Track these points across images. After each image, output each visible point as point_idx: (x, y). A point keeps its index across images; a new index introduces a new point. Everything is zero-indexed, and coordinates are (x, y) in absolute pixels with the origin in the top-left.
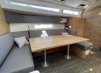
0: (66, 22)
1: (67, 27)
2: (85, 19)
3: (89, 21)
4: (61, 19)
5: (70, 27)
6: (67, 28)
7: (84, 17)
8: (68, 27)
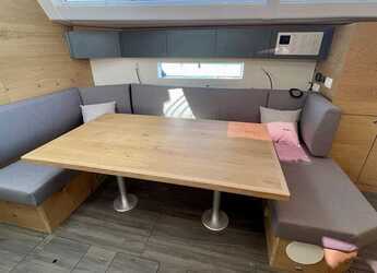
0: (317, 53)
4: (280, 34)
5: (329, 83)
8: (324, 80)
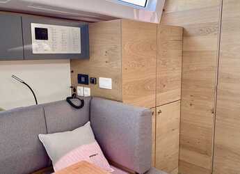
0: (79, 52)
1: (84, 80)
2: (184, 33)
3: (206, 43)
5: (105, 83)
6: (84, 91)
7: (176, 21)
8: (94, 81)
